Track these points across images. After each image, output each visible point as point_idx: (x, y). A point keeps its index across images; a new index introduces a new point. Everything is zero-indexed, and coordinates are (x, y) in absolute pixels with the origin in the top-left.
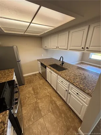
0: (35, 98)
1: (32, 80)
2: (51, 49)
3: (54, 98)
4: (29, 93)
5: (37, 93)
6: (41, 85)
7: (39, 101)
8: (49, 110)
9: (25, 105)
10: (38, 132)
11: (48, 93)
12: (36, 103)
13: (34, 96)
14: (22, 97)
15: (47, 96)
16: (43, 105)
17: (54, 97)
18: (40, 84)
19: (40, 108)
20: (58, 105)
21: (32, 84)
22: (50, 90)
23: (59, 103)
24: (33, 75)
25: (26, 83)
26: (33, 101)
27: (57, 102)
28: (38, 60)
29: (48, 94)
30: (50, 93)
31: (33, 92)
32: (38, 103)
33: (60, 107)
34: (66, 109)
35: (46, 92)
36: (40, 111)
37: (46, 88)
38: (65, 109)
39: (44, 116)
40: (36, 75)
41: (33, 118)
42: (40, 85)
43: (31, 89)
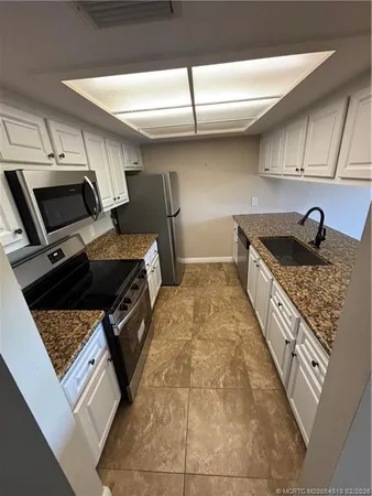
0: (191, 330)
1: (202, 278)
2: (282, 177)
3: (247, 357)
4: (182, 311)
5: (203, 321)
6: (224, 301)
7: (198, 343)
8: (214, 382)
9: (161, 336)
10: (164, 413)
11: (237, 333)
12: (188, 344)
13: (191, 324)
14: (162, 315)
15: (228, 340)
16: (204, 358)
17: (252, 354)
18: (220, 298)
19: (193, 362)
20: (254, 387)
21: (198, 291)
22: (246, 327)
23: (260, 380)
24: (210, 264)
25: (183, 283)
26: (183, 336)
27: (255, 375)
28: (234, 217)
29: (234, 337)
30: (241, 337)
31: (191, 312)
32: (193, 347)
33: (257, 396)
34: (276, 414)
35: (231, 327)
36: (189, 369)
37: (234, 317)
38: (272, 412)
39: (194, 390)
40: (220, 265)
41: (166, 377)
42: (218, 302)
43: (190, 302)
